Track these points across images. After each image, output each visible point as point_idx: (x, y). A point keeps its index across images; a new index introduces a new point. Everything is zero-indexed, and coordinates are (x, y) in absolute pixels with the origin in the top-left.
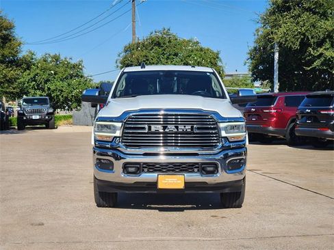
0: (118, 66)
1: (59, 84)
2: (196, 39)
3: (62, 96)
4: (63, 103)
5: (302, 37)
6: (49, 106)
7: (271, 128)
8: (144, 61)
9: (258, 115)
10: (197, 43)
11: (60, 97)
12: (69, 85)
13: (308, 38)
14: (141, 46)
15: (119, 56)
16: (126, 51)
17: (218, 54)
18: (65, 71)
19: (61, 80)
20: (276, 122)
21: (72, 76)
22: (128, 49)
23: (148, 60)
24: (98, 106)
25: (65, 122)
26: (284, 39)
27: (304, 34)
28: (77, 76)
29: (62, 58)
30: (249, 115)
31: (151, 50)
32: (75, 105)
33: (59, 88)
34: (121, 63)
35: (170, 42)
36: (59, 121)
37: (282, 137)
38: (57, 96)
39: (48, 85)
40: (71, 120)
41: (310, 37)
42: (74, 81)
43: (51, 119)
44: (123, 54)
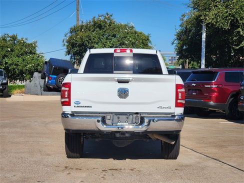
0: (64, 45)
1: (15, 59)
2: (132, 24)
3: (18, 69)
4: (18, 75)
5: (232, 18)
6: (3, 77)
7: (212, 103)
8: (87, 41)
9: (198, 90)
10: (133, 27)
11: (16, 70)
12: (24, 60)
13: (237, 20)
14: (84, 28)
15: (66, 36)
16: (71, 32)
17: (148, 37)
18: (21, 49)
19: (17, 56)
20: (217, 97)
21: (26, 53)
22: (74, 30)
23: (90, 40)
24: (47, 78)
25: (19, 91)
26: (215, 20)
27: (233, 16)
28: (31, 53)
29: (19, 38)
30: (189, 90)
31: (93, 31)
32: (28, 76)
33: (15, 63)
34: (67, 42)
35: (110, 25)
36: (14, 90)
37: (221, 111)
38: (14, 69)
39: (6, 60)
40: (24, 89)
41: (239, 19)
42: (28, 57)
43: (5, 89)
44: (69, 35)
